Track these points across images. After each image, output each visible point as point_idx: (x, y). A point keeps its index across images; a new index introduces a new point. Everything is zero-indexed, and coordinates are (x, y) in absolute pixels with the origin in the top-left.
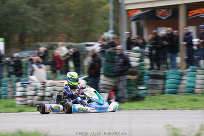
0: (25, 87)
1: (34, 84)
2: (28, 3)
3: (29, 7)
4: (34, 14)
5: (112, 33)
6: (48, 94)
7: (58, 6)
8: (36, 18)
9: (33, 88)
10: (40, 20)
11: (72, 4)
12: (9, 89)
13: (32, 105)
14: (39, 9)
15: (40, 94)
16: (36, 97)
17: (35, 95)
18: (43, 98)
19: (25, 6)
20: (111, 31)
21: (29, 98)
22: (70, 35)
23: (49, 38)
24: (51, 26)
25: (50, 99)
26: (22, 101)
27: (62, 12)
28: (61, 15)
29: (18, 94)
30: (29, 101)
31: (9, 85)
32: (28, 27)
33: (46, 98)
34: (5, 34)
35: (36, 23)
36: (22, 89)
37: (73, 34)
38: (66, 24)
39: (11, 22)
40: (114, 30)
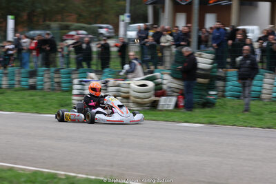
5: (129, 17)
12: (46, 80)
20: (127, 14)
22: (80, 15)
23: (59, 17)
24: (62, 5)
31: (46, 75)
40: (130, 13)
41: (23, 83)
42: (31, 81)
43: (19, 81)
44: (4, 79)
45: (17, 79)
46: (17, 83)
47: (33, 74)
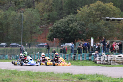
0: (100, 57)
1: (104, 56)
2: (104, 25)
3: (104, 26)
4: (106, 29)
6: (109, 60)
7: (115, 26)
8: (106, 30)
9: (103, 57)
10: (108, 31)
11: (120, 26)
13: (103, 64)
14: (107, 27)
15: (106, 60)
16: (104, 61)
17: (104, 60)
18: (107, 61)
19: (102, 26)
21: (101, 61)
22: (119, 38)
23: (111, 38)
24: (112, 34)
25: (110, 62)
26: (99, 62)
27: (116, 28)
28: (116, 30)
29: (98, 59)
30: (102, 62)
32: (103, 34)
33: (108, 61)
34: (94, 36)
35: (106, 32)
36: (99, 57)
37: (120, 37)
38: (117, 33)
39: (97, 32)
41: (87, 59)
42: (90, 58)
43: (86, 58)
44: (81, 57)
45: (85, 57)
46: (85, 58)
47: (90, 55)
